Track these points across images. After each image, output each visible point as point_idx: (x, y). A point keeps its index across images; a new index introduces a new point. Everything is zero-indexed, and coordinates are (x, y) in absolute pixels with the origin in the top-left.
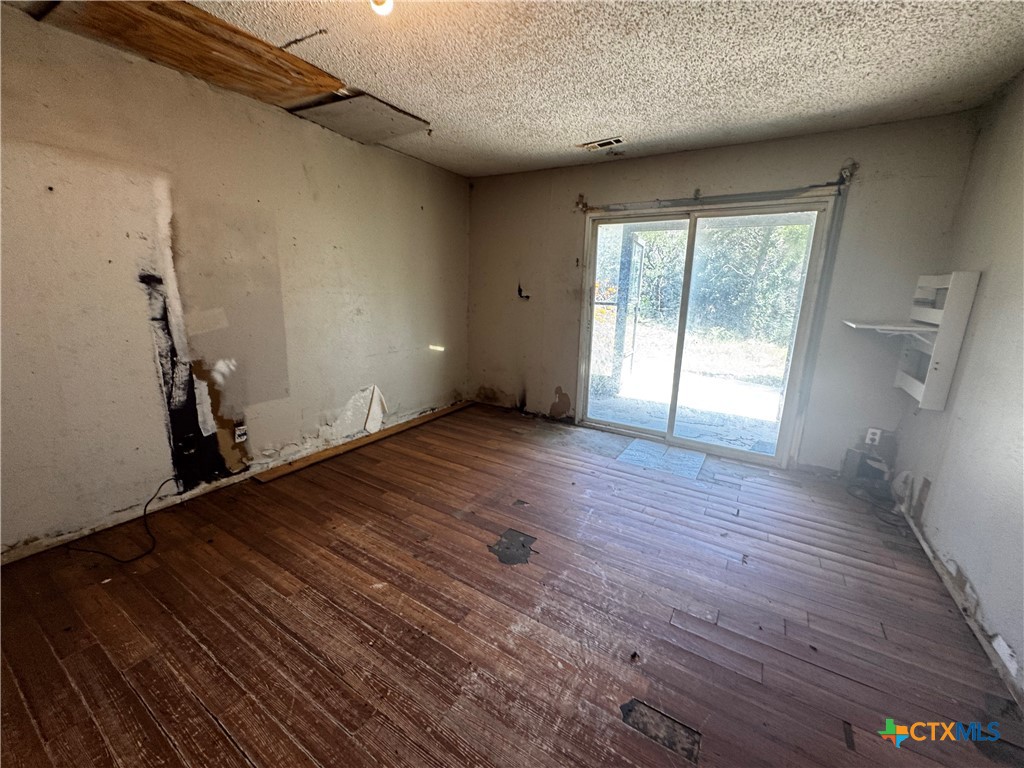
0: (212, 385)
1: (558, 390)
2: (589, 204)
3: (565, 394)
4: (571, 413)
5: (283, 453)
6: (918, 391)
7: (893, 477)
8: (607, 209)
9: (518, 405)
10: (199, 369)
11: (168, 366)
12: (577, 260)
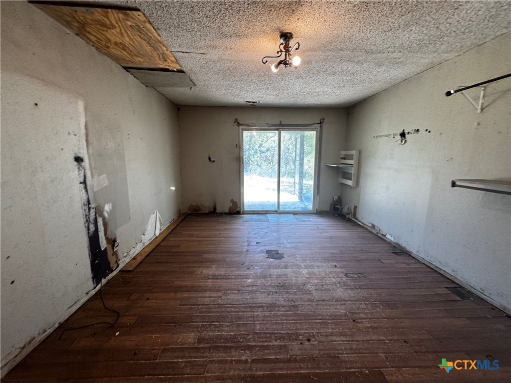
0: (104, 219)
1: (232, 201)
2: (240, 123)
3: (235, 202)
4: (238, 209)
5: (131, 253)
6: (350, 183)
7: (342, 209)
8: (248, 125)
9: (212, 210)
10: (99, 212)
11: (87, 211)
12: (237, 145)
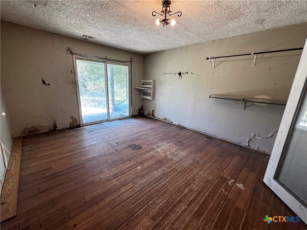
1: (72, 117)
2: (73, 52)
3: (75, 118)
4: (78, 123)
6: (149, 98)
7: (144, 112)
8: (80, 55)
12: (71, 71)
